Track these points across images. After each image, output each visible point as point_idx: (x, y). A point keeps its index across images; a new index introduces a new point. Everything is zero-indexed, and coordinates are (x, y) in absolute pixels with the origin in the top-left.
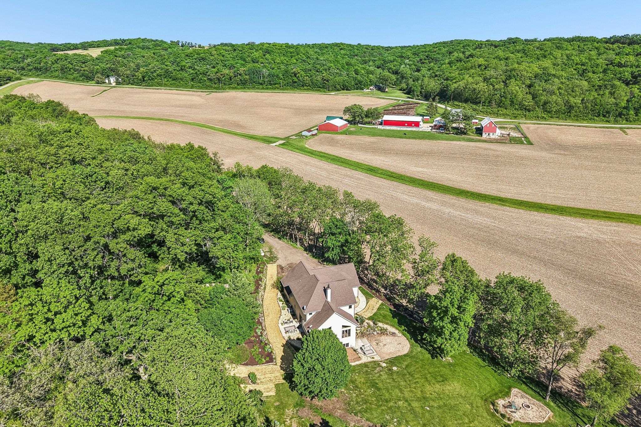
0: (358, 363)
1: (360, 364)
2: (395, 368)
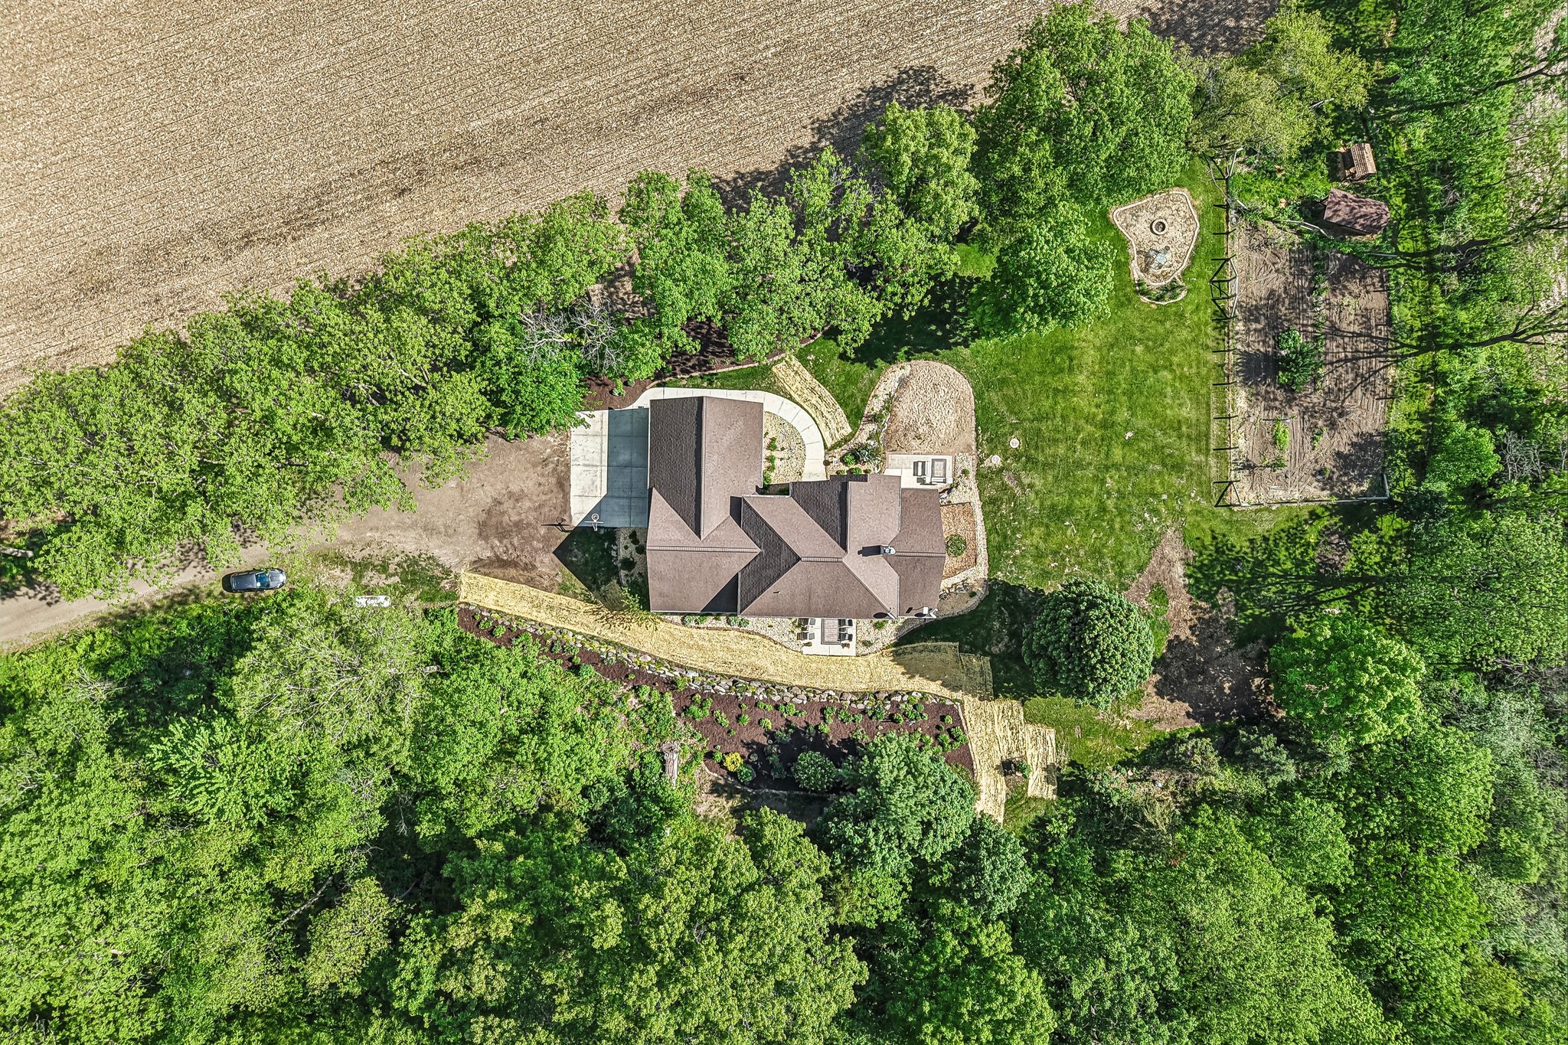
0: (979, 516)
1: (986, 515)
2: (1014, 443)
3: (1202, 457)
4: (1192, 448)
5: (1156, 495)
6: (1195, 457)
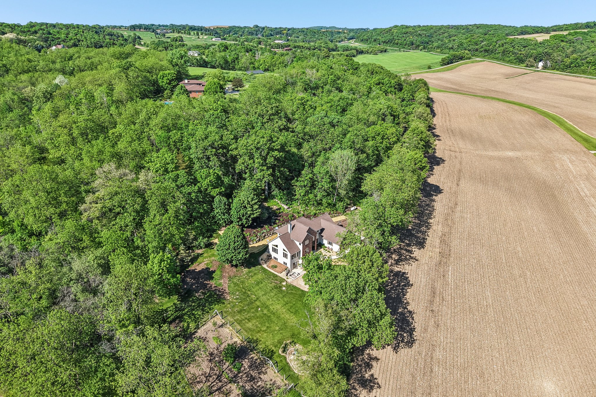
1: (275, 274)
2: (284, 288)
3: (235, 319)
4: (240, 319)
5: (239, 302)
6: (237, 317)
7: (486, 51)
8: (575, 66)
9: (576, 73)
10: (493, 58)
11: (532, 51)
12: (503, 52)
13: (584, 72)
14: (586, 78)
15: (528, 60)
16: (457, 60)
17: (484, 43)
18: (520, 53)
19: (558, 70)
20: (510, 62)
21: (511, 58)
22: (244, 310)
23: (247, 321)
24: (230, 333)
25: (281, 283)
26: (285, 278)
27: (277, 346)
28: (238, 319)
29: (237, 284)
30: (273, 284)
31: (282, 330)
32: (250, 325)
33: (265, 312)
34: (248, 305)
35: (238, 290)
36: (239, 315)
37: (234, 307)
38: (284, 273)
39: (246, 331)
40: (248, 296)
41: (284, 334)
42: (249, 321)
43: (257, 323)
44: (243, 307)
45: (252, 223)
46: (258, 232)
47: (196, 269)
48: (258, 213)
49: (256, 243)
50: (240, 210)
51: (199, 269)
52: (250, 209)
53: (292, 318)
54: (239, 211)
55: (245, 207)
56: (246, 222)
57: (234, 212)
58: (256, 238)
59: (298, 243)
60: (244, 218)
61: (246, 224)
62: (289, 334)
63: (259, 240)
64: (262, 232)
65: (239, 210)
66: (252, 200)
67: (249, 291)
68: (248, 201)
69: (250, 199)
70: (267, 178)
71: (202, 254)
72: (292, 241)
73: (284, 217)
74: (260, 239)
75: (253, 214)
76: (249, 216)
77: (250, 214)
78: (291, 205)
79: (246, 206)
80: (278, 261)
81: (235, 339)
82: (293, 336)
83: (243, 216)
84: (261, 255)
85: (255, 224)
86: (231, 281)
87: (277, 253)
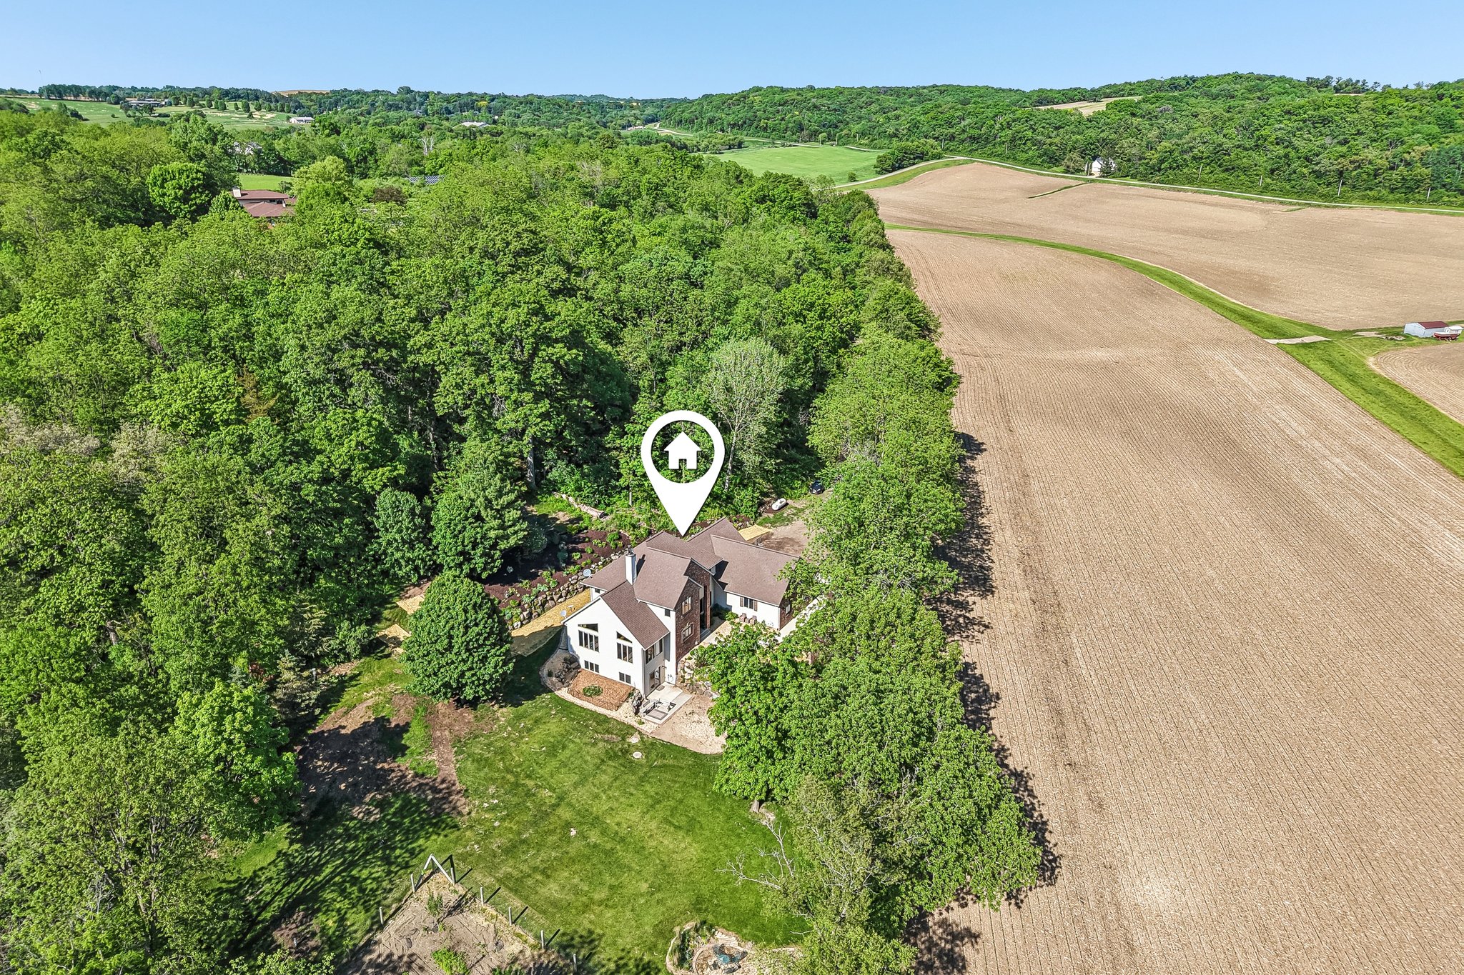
2: (637, 755)
3: (499, 875)
4: (515, 873)
5: (503, 819)
6: (506, 869)
7: (973, 139)
8: (1170, 168)
9: (1172, 182)
10: (991, 155)
11: (1073, 138)
12: (1013, 140)
13: (1190, 180)
14: (1197, 192)
15: (1068, 157)
16: (911, 161)
17: (967, 121)
18: (1048, 141)
19: (1134, 177)
20: (1029, 162)
21: (1031, 153)
22: (524, 842)
23: (539, 877)
24: (492, 929)
25: (624, 739)
26: (632, 721)
27: (655, 946)
28: (508, 877)
29: (486, 760)
30: (600, 744)
31: (659, 889)
32: (552, 889)
33: (594, 837)
34: (535, 824)
35: (493, 780)
36: (511, 862)
37: (487, 835)
38: (628, 707)
39: (544, 912)
40: (529, 794)
41: (669, 903)
42: (548, 877)
43: (576, 880)
44: (519, 834)
45: (503, 569)
46: (522, 592)
47: (344, 727)
48: (521, 535)
49: (522, 625)
50: (464, 528)
51: (352, 723)
52: (495, 523)
53: (683, 845)
54: (460, 532)
55: (478, 518)
56: (486, 563)
57: (444, 537)
58: (519, 611)
59: (659, 612)
60: (479, 551)
61: (484, 569)
62: (684, 901)
63: (530, 617)
64: (534, 591)
65: (459, 527)
66: (500, 493)
67: (529, 777)
68: (486, 499)
69: (491, 493)
70: (536, 425)
71: (353, 678)
72: (643, 606)
73: (595, 541)
74: (531, 614)
75: (507, 537)
76: (494, 546)
77: (497, 537)
78: (608, 505)
79: (483, 513)
80: (602, 672)
81: (513, 947)
82: (698, 905)
83: (473, 549)
84: (545, 660)
85: (510, 569)
86: (463, 752)
87: (597, 649)
